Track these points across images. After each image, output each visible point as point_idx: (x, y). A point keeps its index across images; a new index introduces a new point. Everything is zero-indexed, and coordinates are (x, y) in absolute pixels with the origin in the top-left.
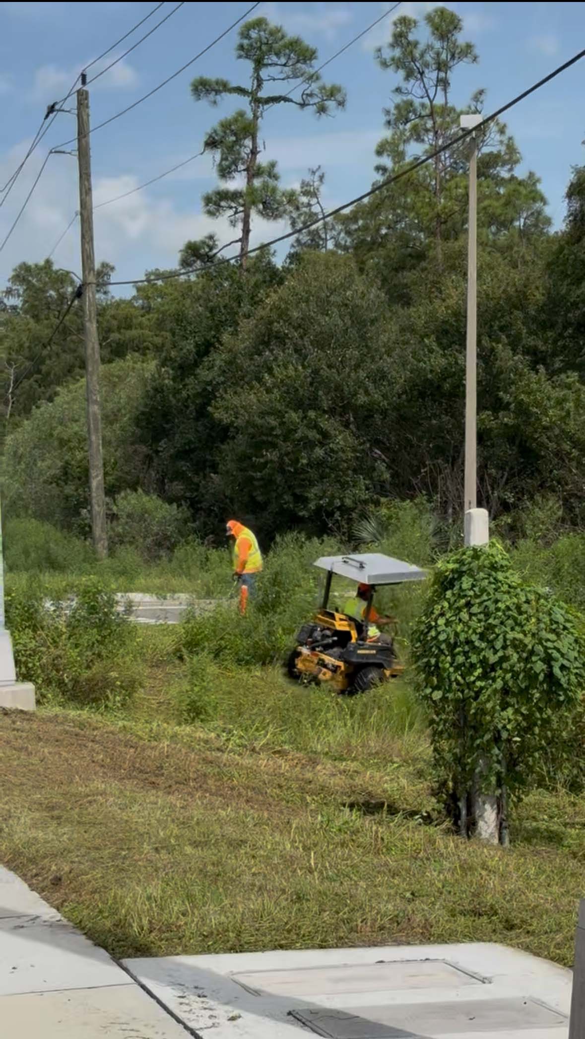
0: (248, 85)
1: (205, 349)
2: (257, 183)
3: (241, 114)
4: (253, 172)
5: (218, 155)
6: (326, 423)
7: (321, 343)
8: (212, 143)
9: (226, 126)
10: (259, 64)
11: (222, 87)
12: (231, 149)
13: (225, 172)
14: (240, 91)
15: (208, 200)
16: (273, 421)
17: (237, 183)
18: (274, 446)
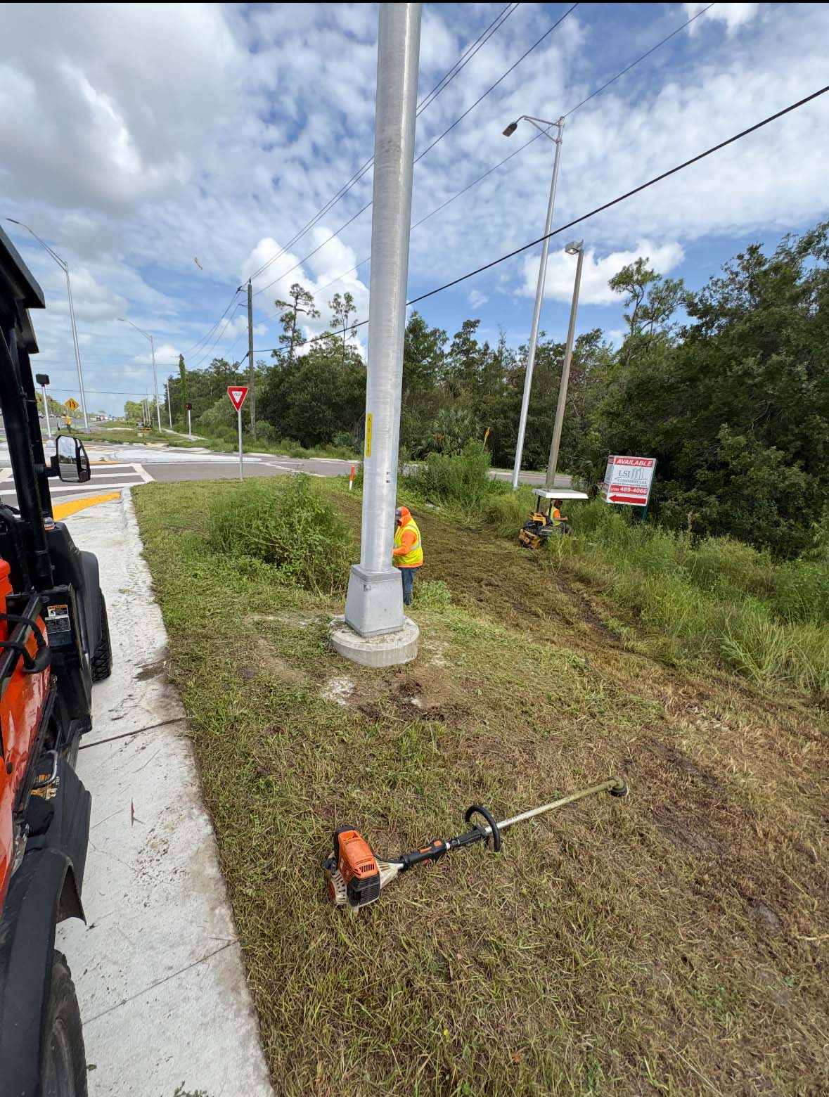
0: (293, 304)
1: (282, 381)
2: (295, 334)
3: (291, 313)
4: (294, 331)
5: (284, 324)
6: (324, 407)
7: (322, 382)
8: (282, 320)
9: (287, 315)
10: (297, 298)
11: (284, 304)
12: (288, 323)
13: (286, 330)
14: (290, 305)
15: (280, 338)
16: (307, 404)
17: (290, 334)
18: (307, 412)
